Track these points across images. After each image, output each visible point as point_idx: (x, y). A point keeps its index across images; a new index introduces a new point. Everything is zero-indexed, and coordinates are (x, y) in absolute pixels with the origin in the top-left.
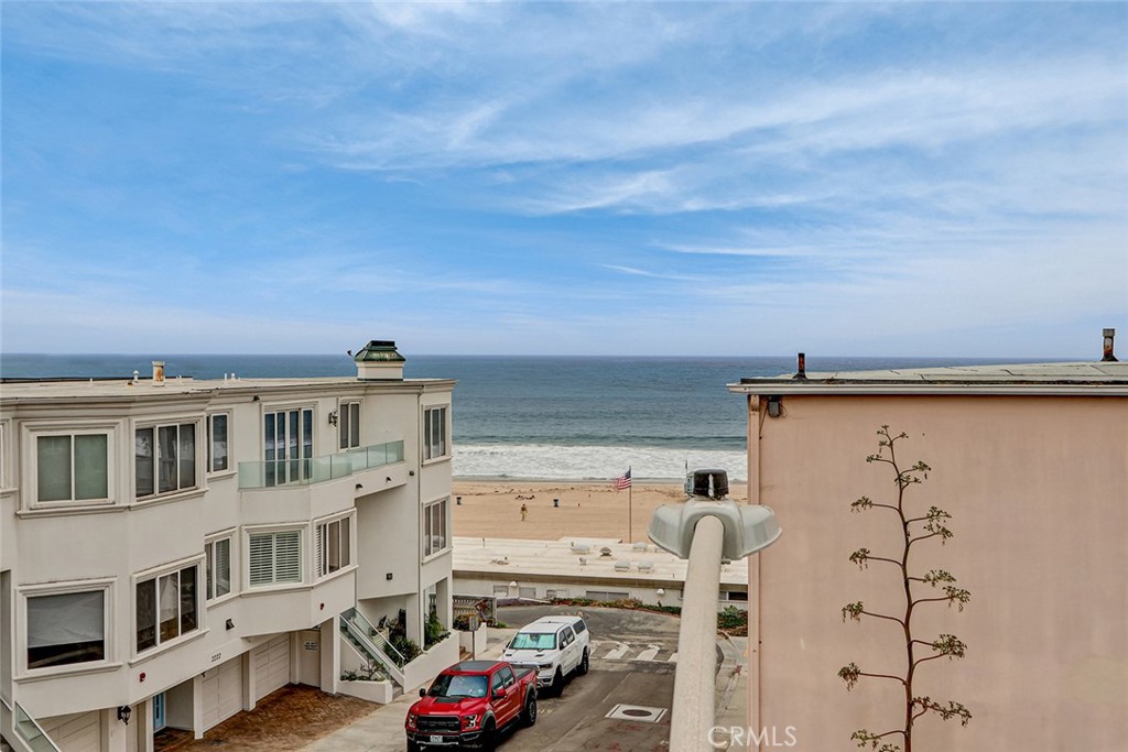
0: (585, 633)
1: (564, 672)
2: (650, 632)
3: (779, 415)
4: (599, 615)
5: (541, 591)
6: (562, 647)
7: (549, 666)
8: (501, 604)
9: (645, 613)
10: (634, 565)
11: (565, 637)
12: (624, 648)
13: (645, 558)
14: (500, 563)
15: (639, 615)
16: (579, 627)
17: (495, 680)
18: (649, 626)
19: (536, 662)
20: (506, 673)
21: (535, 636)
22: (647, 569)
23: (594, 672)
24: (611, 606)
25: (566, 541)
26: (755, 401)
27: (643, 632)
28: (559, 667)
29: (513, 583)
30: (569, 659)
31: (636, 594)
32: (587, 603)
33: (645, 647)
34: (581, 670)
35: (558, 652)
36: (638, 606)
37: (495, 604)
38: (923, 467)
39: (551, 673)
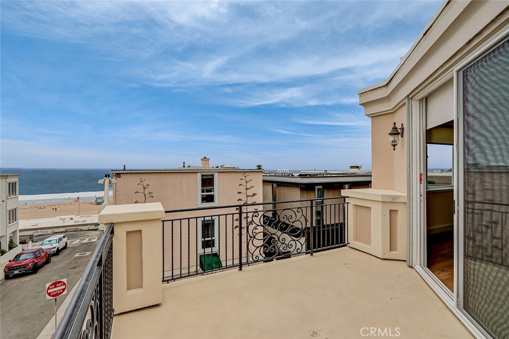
0: (66, 238)
1: (60, 249)
2: (86, 236)
3: (120, 177)
4: (70, 234)
5: (50, 231)
6: (59, 242)
7: (55, 248)
8: (36, 236)
9: (84, 232)
10: (80, 221)
11: (60, 239)
12: (78, 240)
13: (84, 219)
14: (35, 226)
15: (82, 232)
16: (64, 237)
17: (38, 253)
18: (86, 234)
19: (51, 247)
20: (41, 251)
21: (50, 241)
22: (85, 221)
23: (69, 248)
24: (73, 231)
25: (58, 217)
26: (115, 174)
27: (84, 236)
28: (58, 248)
29: (40, 230)
30: (61, 245)
31: (80, 228)
32: (66, 232)
33: (84, 239)
34: (65, 247)
35: (57, 244)
36: (82, 230)
37: (34, 236)
38: (148, 185)
39: (56, 249)
